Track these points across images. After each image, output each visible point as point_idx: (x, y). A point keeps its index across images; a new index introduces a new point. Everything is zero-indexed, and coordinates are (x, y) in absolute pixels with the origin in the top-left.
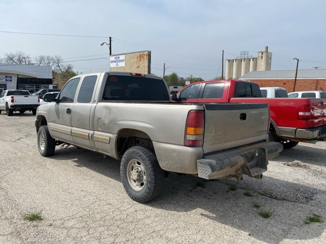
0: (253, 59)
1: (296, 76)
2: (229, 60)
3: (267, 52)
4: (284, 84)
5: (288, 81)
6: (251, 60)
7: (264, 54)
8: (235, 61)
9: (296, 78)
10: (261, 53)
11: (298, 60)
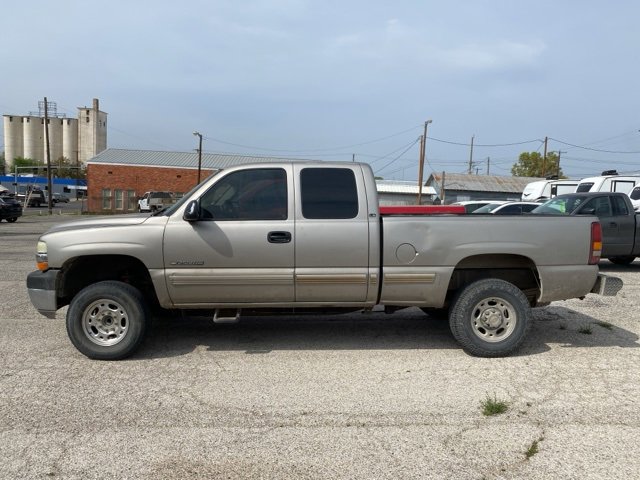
0: (69, 121)
1: (200, 163)
2: (11, 118)
3: (98, 111)
4: (179, 176)
5: (185, 172)
6: (65, 122)
7: (91, 113)
8: (25, 120)
9: (200, 167)
10: (84, 112)
11: (201, 136)
